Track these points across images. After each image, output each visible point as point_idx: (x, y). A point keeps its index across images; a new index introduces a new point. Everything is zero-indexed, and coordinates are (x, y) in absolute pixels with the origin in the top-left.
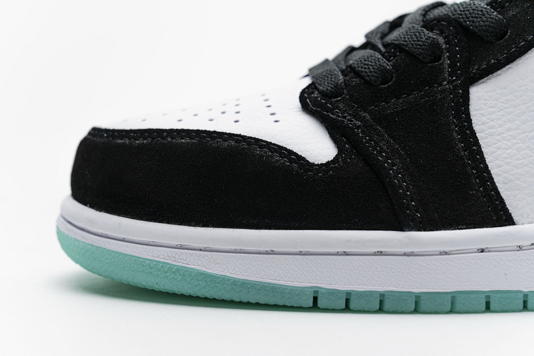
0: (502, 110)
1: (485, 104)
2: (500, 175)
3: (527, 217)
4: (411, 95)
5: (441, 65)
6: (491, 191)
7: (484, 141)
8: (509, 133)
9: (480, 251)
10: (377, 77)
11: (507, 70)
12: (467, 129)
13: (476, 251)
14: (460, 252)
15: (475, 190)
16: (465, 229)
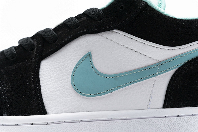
0: (51, 70)
1: (45, 67)
2: (45, 95)
3: (53, 111)
4: (20, 63)
5: (33, 52)
6: (40, 101)
7: (42, 81)
8: (52, 79)
9: (31, 124)
10: (10, 56)
11: (55, 54)
12: (36, 77)
13: (29, 124)
14: (23, 124)
15: (33, 100)
16: (27, 115)
